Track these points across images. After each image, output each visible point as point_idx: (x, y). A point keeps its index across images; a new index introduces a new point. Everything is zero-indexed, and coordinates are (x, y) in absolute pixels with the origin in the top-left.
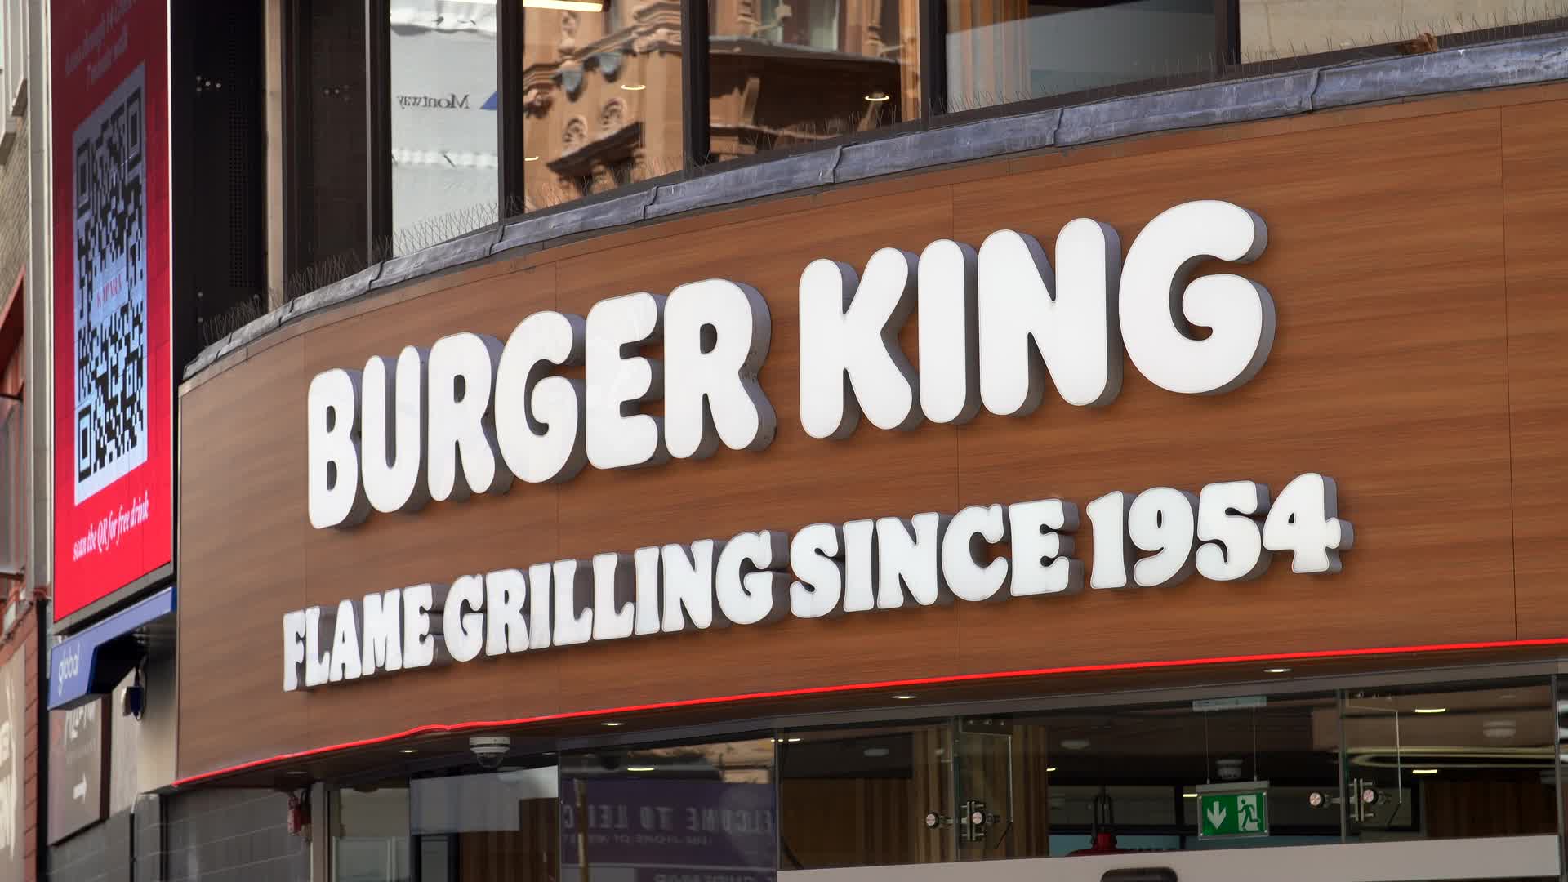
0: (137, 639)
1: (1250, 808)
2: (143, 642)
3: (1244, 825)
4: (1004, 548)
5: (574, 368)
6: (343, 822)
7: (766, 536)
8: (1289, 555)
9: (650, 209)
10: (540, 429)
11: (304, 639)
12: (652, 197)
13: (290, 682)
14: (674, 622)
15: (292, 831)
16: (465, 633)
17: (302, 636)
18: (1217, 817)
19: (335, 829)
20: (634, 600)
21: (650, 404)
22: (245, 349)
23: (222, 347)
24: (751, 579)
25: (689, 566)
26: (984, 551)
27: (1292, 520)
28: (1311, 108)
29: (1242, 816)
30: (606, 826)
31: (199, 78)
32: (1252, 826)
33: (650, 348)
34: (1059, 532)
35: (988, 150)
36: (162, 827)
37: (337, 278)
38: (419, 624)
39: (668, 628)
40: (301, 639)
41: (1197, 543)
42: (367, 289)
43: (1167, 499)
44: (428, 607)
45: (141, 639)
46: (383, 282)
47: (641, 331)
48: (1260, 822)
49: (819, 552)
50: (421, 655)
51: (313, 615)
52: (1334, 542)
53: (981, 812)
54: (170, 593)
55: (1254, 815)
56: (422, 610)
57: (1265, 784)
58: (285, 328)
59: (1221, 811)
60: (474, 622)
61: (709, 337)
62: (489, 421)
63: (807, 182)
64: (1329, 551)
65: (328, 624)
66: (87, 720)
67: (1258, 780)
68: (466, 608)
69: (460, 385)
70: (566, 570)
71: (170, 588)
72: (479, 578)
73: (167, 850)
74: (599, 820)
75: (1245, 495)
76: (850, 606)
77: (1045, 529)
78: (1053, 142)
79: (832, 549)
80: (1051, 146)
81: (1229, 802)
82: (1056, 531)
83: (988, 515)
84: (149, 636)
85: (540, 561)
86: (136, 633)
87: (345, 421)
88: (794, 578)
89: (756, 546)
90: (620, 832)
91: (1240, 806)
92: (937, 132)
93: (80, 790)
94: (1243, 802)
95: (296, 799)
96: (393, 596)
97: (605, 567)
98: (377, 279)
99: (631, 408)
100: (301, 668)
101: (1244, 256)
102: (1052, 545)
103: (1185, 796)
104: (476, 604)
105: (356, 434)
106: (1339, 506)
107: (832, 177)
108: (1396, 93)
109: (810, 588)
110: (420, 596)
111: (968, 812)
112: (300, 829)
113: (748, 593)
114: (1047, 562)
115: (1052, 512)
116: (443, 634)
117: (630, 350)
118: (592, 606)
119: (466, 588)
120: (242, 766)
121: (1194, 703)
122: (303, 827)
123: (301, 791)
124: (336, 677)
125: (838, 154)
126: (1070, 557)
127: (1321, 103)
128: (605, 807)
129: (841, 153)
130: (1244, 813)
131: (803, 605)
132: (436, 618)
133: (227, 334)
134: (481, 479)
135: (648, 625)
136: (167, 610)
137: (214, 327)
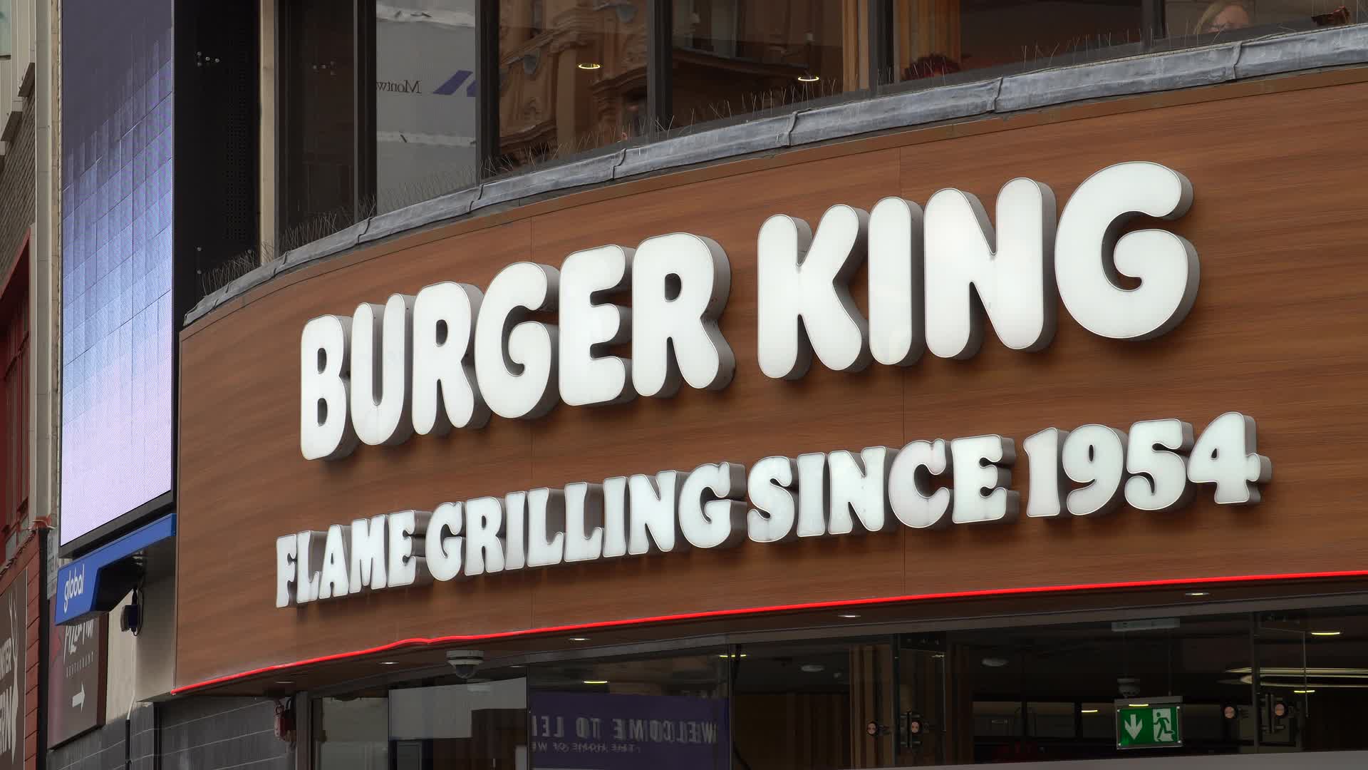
0: (135, 561)
1: (1165, 721)
2: (140, 564)
3: (1159, 736)
4: (946, 479)
5: (548, 314)
6: (325, 728)
7: (725, 468)
8: (1211, 488)
9: (619, 169)
10: (518, 369)
11: (296, 560)
12: (621, 159)
13: (283, 599)
14: (640, 546)
15: (279, 735)
16: (446, 554)
17: (293, 557)
18: (1134, 728)
19: (317, 735)
20: (602, 525)
21: (619, 347)
22: (241, 297)
23: (219, 296)
24: (712, 507)
25: (653, 494)
26: (928, 482)
27: (1215, 455)
28: (1234, 78)
29: (1157, 728)
30: (546, 735)
31: (199, 54)
32: (1167, 737)
33: (620, 295)
34: (998, 465)
35: (932, 115)
36: (155, 732)
37: (327, 232)
38: (401, 547)
39: (633, 552)
40: (293, 560)
41: (1126, 476)
42: (356, 242)
43: (1097, 435)
44: (411, 531)
45: (139, 561)
46: (371, 236)
47: (610, 280)
48: (1174, 733)
49: (774, 482)
50: (403, 575)
51: (305, 538)
52: (1254, 475)
53: (918, 722)
54: (170, 519)
55: (1169, 727)
56: (405, 534)
57: (1178, 699)
58: (278, 279)
59: (1137, 724)
60: (454, 545)
61: (673, 286)
62: (469, 361)
63: (764, 145)
64: (1249, 483)
65: (318, 546)
66: (86, 636)
67: (1172, 695)
68: (446, 532)
69: (442, 330)
70: (540, 498)
71: (170, 515)
72: (459, 505)
73: (160, 752)
74: (541, 730)
75: (1170, 431)
76: (803, 532)
77: (984, 463)
78: (993, 108)
79: (786, 480)
80: (992, 112)
81: (1144, 715)
82: (994, 464)
83: (932, 449)
84: (147, 558)
85: (516, 490)
86: (135, 555)
87: (334, 362)
88: (752, 506)
89: (715, 476)
90: (558, 740)
91: (1155, 719)
92: (886, 99)
93: (79, 699)
94: (1158, 714)
95: (282, 707)
96: (378, 522)
97: (576, 495)
98: (365, 233)
99: (600, 351)
100: (293, 586)
101: (1171, 213)
102: (990, 477)
103: (1083, 711)
104: (456, 529)
105: (346, 374)
106: (1258, 442)
107: (788, 140)
108: (1314, 63)
109: (766, 515)
110: (403, 521)
111: (906, 722)
112: (286, 734)
113: (709, 520)
114: (986, 492)
115: (991, 447)
116: (425, 556)
117: (599, 298)
118: (564, 531)
119: (447, 514)
120: (237, 675)
121: (1113, 624)
122: (289, 732)
123: (287, 699)
124: (325, 594)
125: (794, 118)
126: (1009, 488)
127: (1244, 73)
128: (546, 718)
129: (797, 118)
130: (1159, 725)
131: (759, 531)
132: (419, 541)
133: (224, 285)
134: (461, 414)
135: (615, 548)
136: (168, 534)
137: (212, 278)
